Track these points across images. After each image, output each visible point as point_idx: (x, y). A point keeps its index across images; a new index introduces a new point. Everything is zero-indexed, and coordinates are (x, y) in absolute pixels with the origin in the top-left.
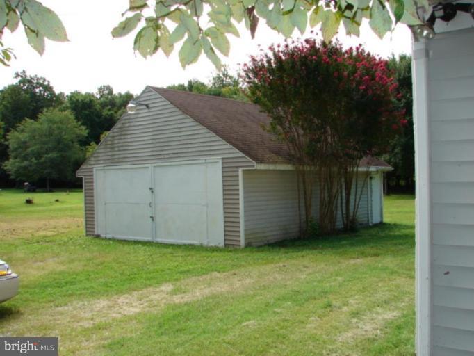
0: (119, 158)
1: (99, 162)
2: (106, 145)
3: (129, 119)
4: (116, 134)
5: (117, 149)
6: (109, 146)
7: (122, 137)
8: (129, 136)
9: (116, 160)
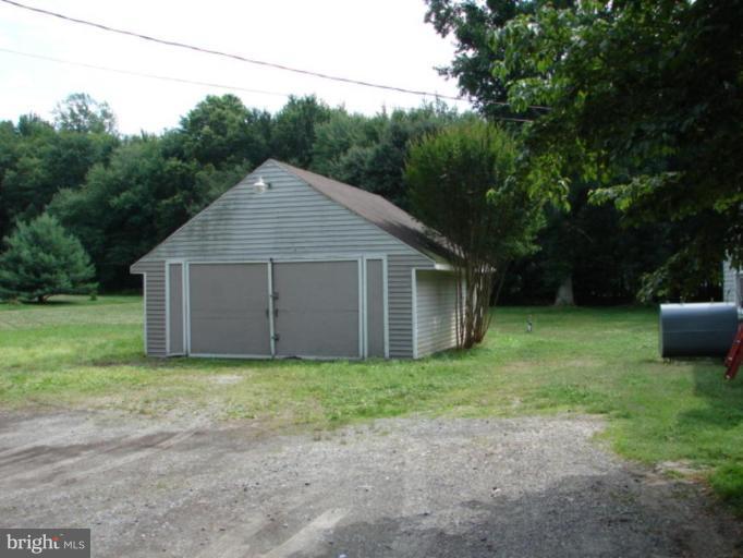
0: (214, 250)
1: (177, 254)
2: (191, 230)
3: (236, 199)
4: (210, 218)
5: (211, 238)
6: (196, 233)
7: (223, 222)
8: (235, 222)
9: (210, 253)
